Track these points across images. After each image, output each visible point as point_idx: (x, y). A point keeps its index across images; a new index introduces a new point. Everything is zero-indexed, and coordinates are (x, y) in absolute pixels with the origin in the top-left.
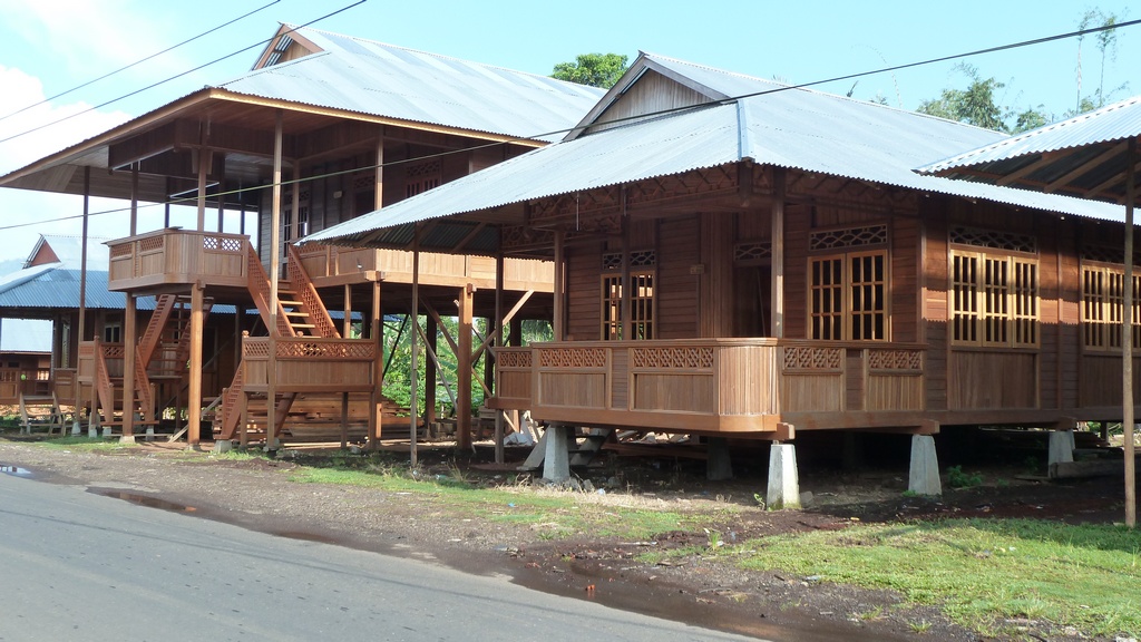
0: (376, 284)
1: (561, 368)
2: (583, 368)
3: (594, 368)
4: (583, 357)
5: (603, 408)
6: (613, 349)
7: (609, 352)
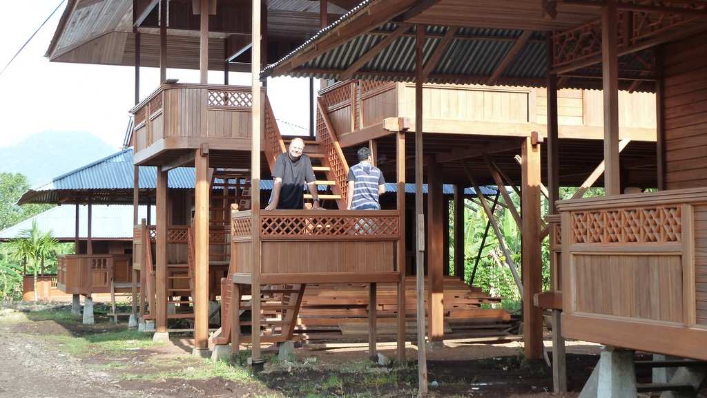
0: (399, 136)
1: (605, 246)
2: (642, 246)
3: (661, 245)
4: (640, 223)
5: (679, 325)
6: (695, 205)
7: (688, 211)
